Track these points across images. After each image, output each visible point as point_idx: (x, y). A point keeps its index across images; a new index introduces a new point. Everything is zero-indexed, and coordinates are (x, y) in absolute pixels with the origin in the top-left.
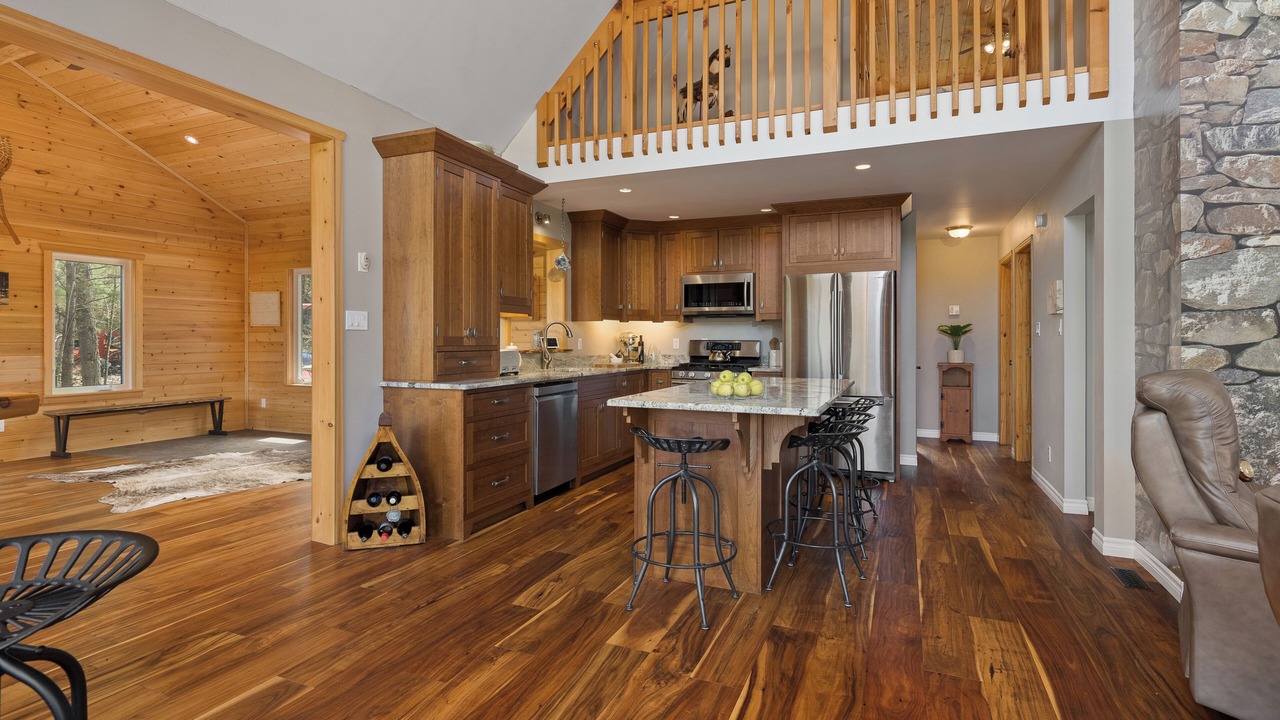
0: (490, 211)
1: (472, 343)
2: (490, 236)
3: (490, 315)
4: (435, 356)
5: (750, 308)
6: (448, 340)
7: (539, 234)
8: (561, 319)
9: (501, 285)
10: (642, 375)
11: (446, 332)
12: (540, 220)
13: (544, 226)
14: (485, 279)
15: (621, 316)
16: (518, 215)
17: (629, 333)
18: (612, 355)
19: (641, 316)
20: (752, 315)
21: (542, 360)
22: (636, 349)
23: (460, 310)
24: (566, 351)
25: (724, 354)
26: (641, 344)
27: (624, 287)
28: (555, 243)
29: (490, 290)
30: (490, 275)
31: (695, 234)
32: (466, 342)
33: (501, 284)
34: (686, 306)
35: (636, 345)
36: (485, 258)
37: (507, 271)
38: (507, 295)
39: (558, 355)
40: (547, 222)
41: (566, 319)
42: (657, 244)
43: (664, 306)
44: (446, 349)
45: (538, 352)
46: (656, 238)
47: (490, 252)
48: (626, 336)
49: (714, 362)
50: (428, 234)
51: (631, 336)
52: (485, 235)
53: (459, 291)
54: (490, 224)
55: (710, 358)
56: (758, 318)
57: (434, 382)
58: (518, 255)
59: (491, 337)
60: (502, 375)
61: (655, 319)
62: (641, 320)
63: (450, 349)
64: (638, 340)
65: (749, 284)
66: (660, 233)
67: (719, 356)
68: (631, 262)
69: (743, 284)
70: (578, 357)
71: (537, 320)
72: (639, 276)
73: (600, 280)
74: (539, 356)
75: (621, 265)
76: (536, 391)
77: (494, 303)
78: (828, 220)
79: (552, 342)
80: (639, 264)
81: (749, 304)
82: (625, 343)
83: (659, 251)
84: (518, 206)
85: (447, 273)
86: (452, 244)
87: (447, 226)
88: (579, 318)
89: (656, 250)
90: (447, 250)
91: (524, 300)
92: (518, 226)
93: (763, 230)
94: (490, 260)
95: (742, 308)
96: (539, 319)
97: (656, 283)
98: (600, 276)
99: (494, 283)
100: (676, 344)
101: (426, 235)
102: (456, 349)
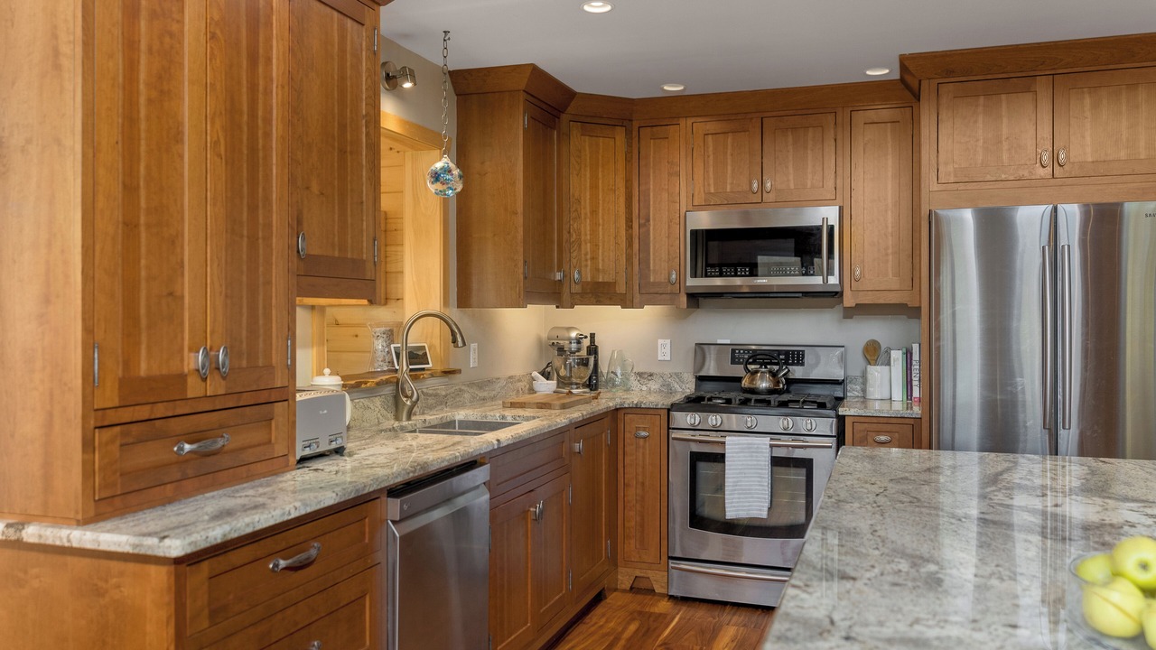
0: (269, 24)
1: (215, 386)
2: (268, 92)
3: (268, 307)
4: (88, 445)
5: (833, 280)
6: (134, 389)
7: (391, 113)
8: (435, 305)
9: (297, 225)
10: (607, 421)
11: (127, 364)
12: (392, 80)
13: (401, 96)
14: (253, 209)
15: (556, 294)
16: (342, 50)
17: (569, 329)
18: (535, 374)
19: (600, 293)
20: (836, 295)
21: (396, 399)
22: (584, 363)
23: (174, 296)
24: (447, 373)
25: (774, 375)
26: (593, 350)
27: (565, 236)
28: (423, 137)
29: (268, 239)
30: (267, 199)
31: (712, 126)
32: (194, 388)
33: (299, 222)
34: (694, 275)
35: (584, 353)
36: (253, 149)
37: (315, 188)
38: (315, 251)
39: (433, 385)
40: (408, 85)
41: (446, 303)
42: (629, 145)
43: (644, 274)
44: (127, 415)
45: (387, 382)
46: (629, 133)
47: (268, 135)
48: (564, 334)
49: (753, 391)
50: (66, 63)
51: (574, 334)
52: (253, 88)
53: (174, 242)
54: (269, 60)
55: (745, 383)
56: (849, 300)
57: (85, 522)
58: (342, 152)
59: (270, 367)
60: (303, 460)
61: (626, 302)
62: (599, 303)
63: (143, 413)
64: (586, 342)
65: (831, 229)
66: (636, 124)
67: (762, 378)
68: (579, 184)
69: (819, 229)
70: (471, 384)
71: (380, 304)
72: (594, 212)
73: (520, 220)
74: (389, 390)
75: (560, 190)
76: (394, 507)
77: (278, 272)
78: (1027, 90)
79: (417, 357)
80: (594, 187)
81: (830, 272)
82: (561, 350)
83: (634, 161)
84: (342, 29)
85: (130, 189)
86: (150, 101)
87: (131, 45)
88: (474, 299)
89: (628, 160)
90: (130, 120)
91: (358, 264)
92: (342, 78)
93: (860, 117)
94: (267, 157)
95: (816, 281)
96: (386, 301)
97: (629, 226)
98: (520, 209)
99: (278, 218)
100: (664, 350)
101: (57, 67)
102: (160, 410)
